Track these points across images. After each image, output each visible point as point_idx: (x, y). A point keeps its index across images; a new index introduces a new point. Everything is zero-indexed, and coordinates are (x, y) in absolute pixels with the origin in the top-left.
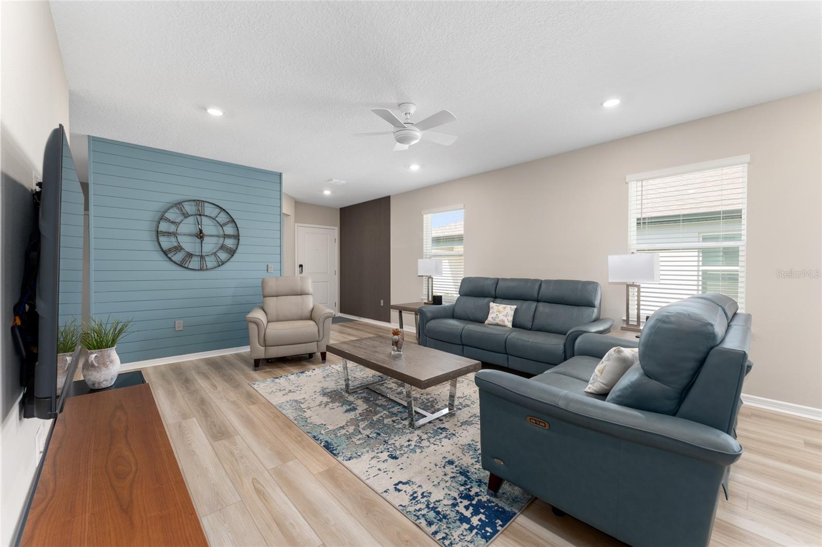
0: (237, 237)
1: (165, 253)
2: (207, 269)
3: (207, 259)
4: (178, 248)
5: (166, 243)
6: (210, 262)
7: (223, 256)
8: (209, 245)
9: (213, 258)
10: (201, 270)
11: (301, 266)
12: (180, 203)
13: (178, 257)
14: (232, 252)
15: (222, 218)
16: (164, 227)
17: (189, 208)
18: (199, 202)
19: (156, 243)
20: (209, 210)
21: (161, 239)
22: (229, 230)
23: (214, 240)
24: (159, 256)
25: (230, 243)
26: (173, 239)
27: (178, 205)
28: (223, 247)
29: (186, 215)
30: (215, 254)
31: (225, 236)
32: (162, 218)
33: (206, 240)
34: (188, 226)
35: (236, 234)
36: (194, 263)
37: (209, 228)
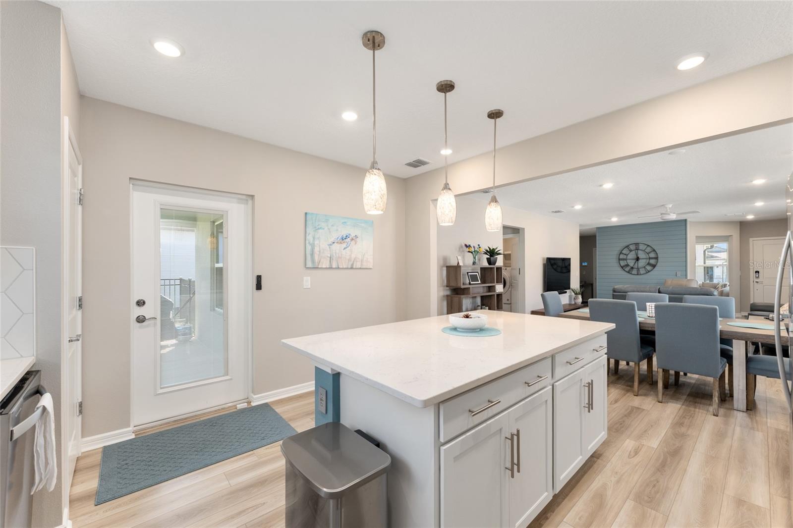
0: (657, 258)
1: (622, 267)
2: (640, 274)
3: (640, 269)
4: (627, 265)
5: (623, 263)
6: (642, 271)
7: (649, 268)
8: (642, 263)
9: (643, 269)
10: (638, 274)
11: (757, 272)
12: (628, 246)
13: (627, 269)
14: (654, 266)
15: (649, 250)
16: (622, 256)
17: (632, 247)
18: (637, 244)
19: (619, 264)
20: (642, 247)
21: (621, 262)
22: (652, 255)
23: (644, 260)
24: (620, 269)
25: (652, 261)
26: (625, 261)
27: (627, 247)
28: (649, 264)
29: (631, 251)
30: (644, 267)
31: (650, 258)
32: (621, 253)
33: (640, 261)
34: (632, 255)
35: (656, 257)
36: (634, 272)
37: (641, 255)
